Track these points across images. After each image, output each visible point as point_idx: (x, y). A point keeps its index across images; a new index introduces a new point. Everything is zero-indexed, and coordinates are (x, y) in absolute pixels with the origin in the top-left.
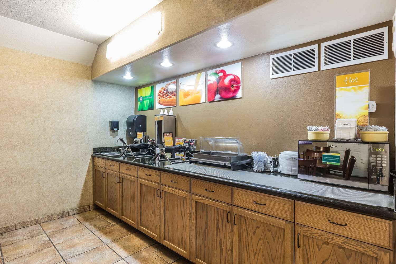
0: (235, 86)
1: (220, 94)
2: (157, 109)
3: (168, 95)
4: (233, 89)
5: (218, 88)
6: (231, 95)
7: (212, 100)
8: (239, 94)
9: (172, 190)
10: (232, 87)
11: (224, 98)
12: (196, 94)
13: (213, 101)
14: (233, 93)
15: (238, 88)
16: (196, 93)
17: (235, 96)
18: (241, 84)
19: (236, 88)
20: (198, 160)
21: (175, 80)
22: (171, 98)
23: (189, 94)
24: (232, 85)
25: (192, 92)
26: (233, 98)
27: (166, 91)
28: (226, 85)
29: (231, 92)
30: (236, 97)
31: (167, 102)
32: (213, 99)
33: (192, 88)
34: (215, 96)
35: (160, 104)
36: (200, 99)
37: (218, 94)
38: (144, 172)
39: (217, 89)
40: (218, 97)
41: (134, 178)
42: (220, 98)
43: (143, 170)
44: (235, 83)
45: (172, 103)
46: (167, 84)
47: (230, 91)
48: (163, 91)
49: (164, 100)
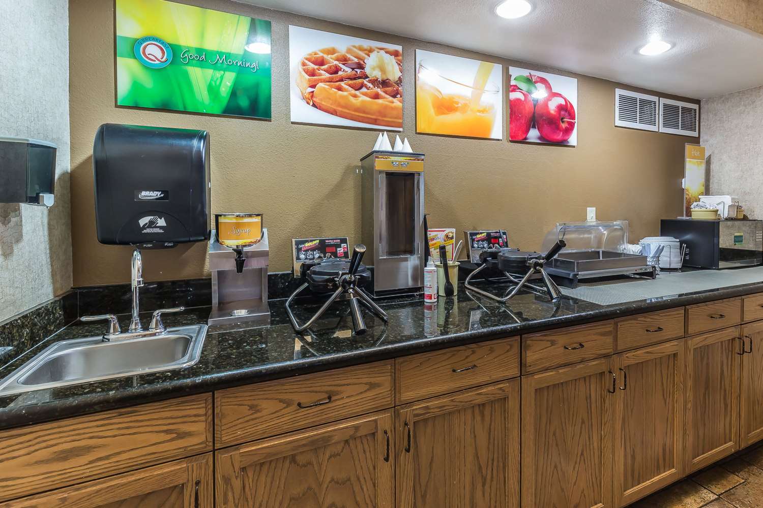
0: (568, 122)
1: (538, 129)
2: (293, 123)
3: (362, 86)
4: (564, 125)
5: (536, 115)
6: (559, 136)
7: (521, 138)
8: (573, 139)
9: (647, 353)
10: (563, 122)
11: (547, 140)
12: (478, 114)
13: (524, 141)
14: (563, 133)
15: (572, 125)
16: (479, 111)
17: (566, 141)
18: (576, 121)
19: (568, 125)
20: (595, 274)
21: (399, 48)
22: (380, 101)
23: (456, 106)
24: (562, 117)
25: (466, 105)
26: (562, 143)
27: (353, 69)
28: (552, 114)
29: (560, 131)
30: (568, 142)
31: (357, 110)
32: (524, 137)
33: (467, 92)
34: (527, 131)
35: (314, 105)
36: (489, 128)
37: (534, 127)
38: (553, 343)
39: (534, 116)
40: (533, 134)
41: (501, 389)
42: (540, 138)
43: (548, 341)
44: (567, 114)
45: (385, 116)
46: (357, 44)
47: (558, 128)
48: (336, 63)
49: (342, 97)
